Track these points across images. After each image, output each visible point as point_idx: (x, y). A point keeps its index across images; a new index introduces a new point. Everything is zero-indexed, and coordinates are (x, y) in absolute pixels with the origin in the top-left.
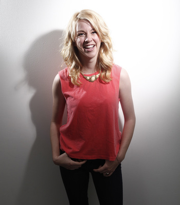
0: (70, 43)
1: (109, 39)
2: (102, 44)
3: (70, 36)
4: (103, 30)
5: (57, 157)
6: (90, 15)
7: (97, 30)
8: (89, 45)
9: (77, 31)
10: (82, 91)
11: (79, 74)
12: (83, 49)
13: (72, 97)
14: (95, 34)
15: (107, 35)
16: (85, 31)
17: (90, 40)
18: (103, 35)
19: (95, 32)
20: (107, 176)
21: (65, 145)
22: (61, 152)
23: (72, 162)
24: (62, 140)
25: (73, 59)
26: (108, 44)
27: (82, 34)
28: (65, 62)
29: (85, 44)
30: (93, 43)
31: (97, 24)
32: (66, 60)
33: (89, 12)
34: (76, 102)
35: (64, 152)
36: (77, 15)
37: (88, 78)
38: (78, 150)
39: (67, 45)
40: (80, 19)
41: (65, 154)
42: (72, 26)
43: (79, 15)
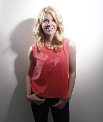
0: (39, 26)
1: (63, 26)
2: (58, 29)
3: (39, 21)
4: (59, 20)
5: (29, 96)
6: (52, 10)
7: (56, 19)
8: (50, 28)
9: (44, 19)
10: (46, 56)
11: (43, 44)
12: (46, 30)
13: (40, 60)
14: (54, 22)
15: (61, 23)
16: (48, 19)
17: (51, 25)
18: (59, 23)
19: (54, 20)
20: (60, 109)
21: (35, 89)
22: (32, 93)
23: (39, 99)
24: (33, 85)
25: (40, 35)
26: (62, 29)
27: (46, 21)
28: (35, 37)
29: (47, 27)
30: (52, 27)
31: (56, 16)
32: (36, 36)
33: (52, 8)
34: (42, 63)
35: (34, 93)
36: (45, 9)
37: (49, 48)
38: (43, 92)
39: (37, 26)
40: (46, 12)
41: (34, 94)
42: (41, 15)
43: (46, 9)
